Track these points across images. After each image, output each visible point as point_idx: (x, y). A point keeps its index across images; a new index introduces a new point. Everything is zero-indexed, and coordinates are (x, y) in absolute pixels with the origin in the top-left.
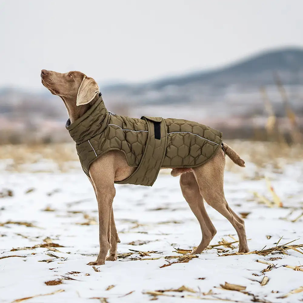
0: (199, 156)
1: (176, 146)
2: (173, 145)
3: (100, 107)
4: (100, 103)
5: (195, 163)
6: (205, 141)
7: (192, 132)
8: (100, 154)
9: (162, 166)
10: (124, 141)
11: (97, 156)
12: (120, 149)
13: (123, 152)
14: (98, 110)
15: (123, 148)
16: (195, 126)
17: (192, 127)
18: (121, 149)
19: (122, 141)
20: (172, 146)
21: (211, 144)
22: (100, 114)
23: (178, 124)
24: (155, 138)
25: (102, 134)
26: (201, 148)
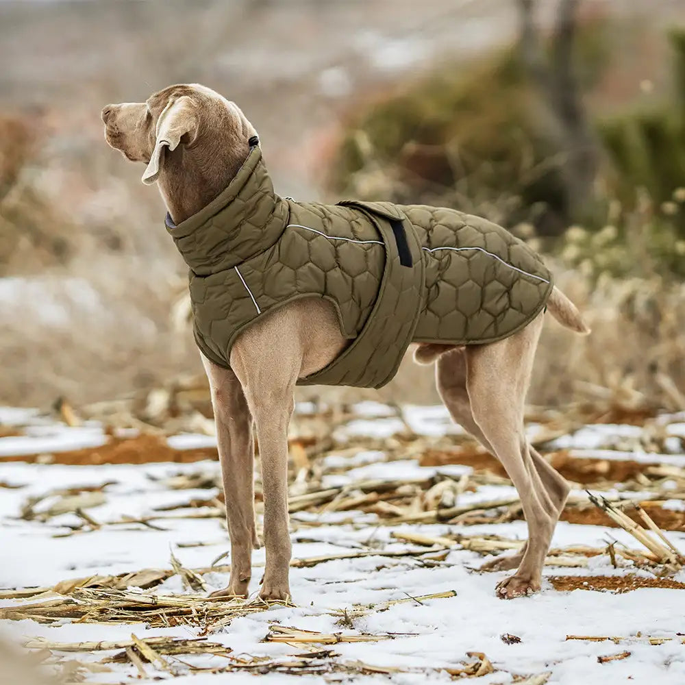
0: (504, 311)
1: (452, 284)
2: (444, 281)
3: (258, 173)
4: (258, 163)
5: (496, 329)
6: (515, 273)
7: (486, 247)
8: (268, 308)
9: (414, 338)
10: (333, 271)
11: (259, 312)
12: (323, 295)
13: (332, 300)
14: (255, 182)
15: (329, 291)
16: (488, 232)
17: (484, 233)
18: (325, 293)
19: (325, 271)
20: (442, 284)
21: (529, 281)
22: (260, 194)
23: (450, 227)
24: (401, 264)
25: (274, 250)
26: (508, 291)
